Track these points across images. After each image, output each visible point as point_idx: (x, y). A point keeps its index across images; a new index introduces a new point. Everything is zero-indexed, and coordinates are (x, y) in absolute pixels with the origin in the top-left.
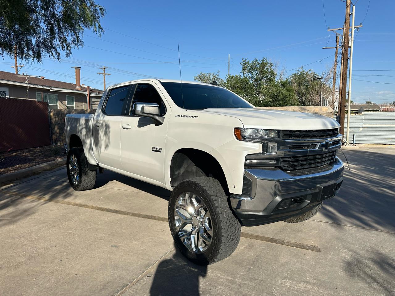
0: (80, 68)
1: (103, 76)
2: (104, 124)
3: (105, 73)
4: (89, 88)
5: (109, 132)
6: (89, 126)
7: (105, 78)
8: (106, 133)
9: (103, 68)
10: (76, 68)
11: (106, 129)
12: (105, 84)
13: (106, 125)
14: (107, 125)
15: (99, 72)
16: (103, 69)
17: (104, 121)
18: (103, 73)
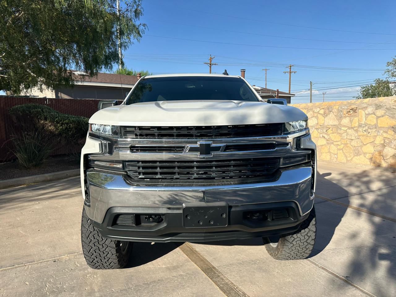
0: (245, 70)
1: (289, 75)
3: (291, 71)
4: (278, 91)
7: (290, 76)
9: (290, 66)
10: (241, 71)
12: (290, 81)
15: (285, 71)
16: (289, 68)
18: (289, 71)
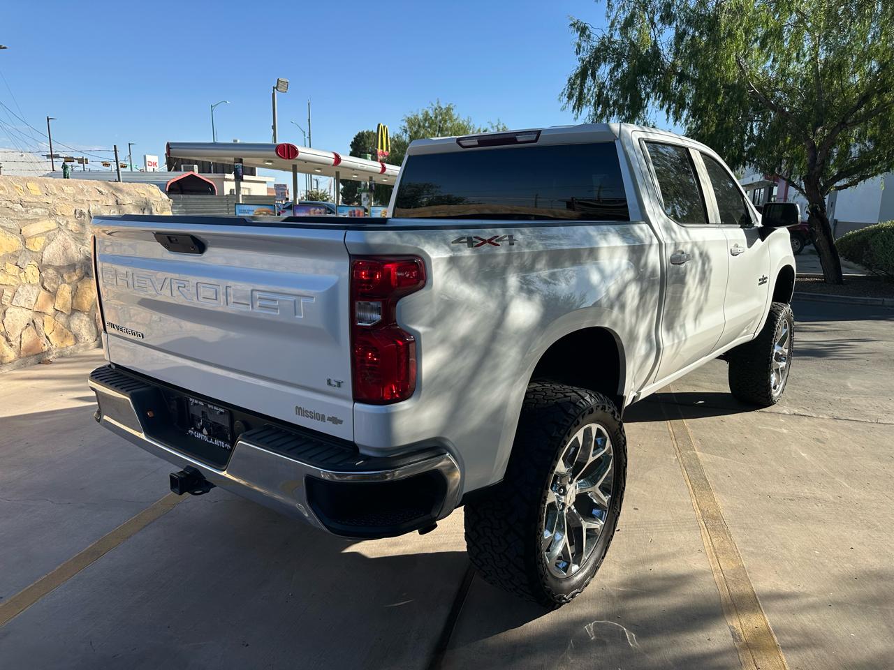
2: (697, 252)
5: (711, 270)
6: (650, 269)
8: (704, 278)
11: (703, 264)
13: (701, 254)
14: (704, 254)
17: (695, 244)
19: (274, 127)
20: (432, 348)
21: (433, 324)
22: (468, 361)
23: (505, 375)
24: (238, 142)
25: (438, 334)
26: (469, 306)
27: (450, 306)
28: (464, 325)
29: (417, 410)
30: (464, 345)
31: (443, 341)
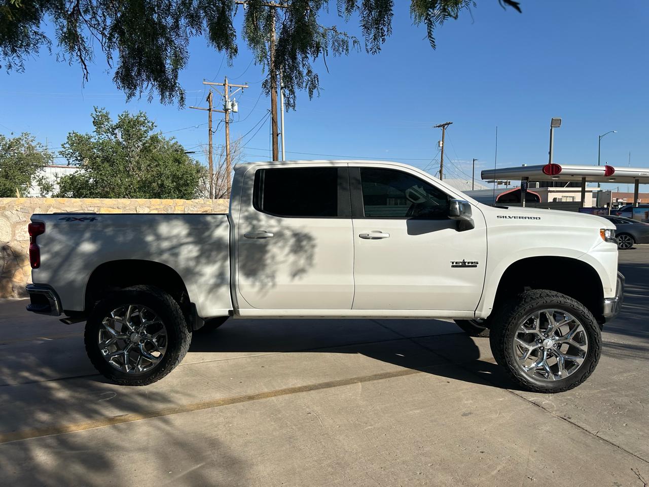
2: (289, 233)
5: (314, 246)
6: (214, 239)
8: (299, 250)
11: (299, 241)
13: (296, 235)
14: (301, 235)
17: (286, 228)
19: (550, 153)
20: (44, 253)
21: (46, 245)
22: (58, 260)
23: (74, 269)
24: (526, 165)
25: (46, 249)
26: (60, 242)
27: (51, 240)
28: (57, 248)
29: (39, 273)
30: (56, 254)
31: (48, 252)
